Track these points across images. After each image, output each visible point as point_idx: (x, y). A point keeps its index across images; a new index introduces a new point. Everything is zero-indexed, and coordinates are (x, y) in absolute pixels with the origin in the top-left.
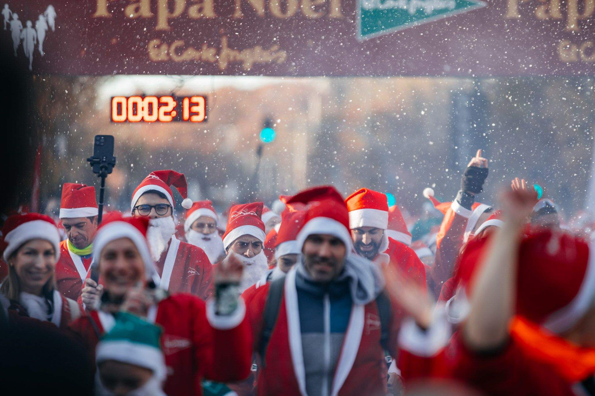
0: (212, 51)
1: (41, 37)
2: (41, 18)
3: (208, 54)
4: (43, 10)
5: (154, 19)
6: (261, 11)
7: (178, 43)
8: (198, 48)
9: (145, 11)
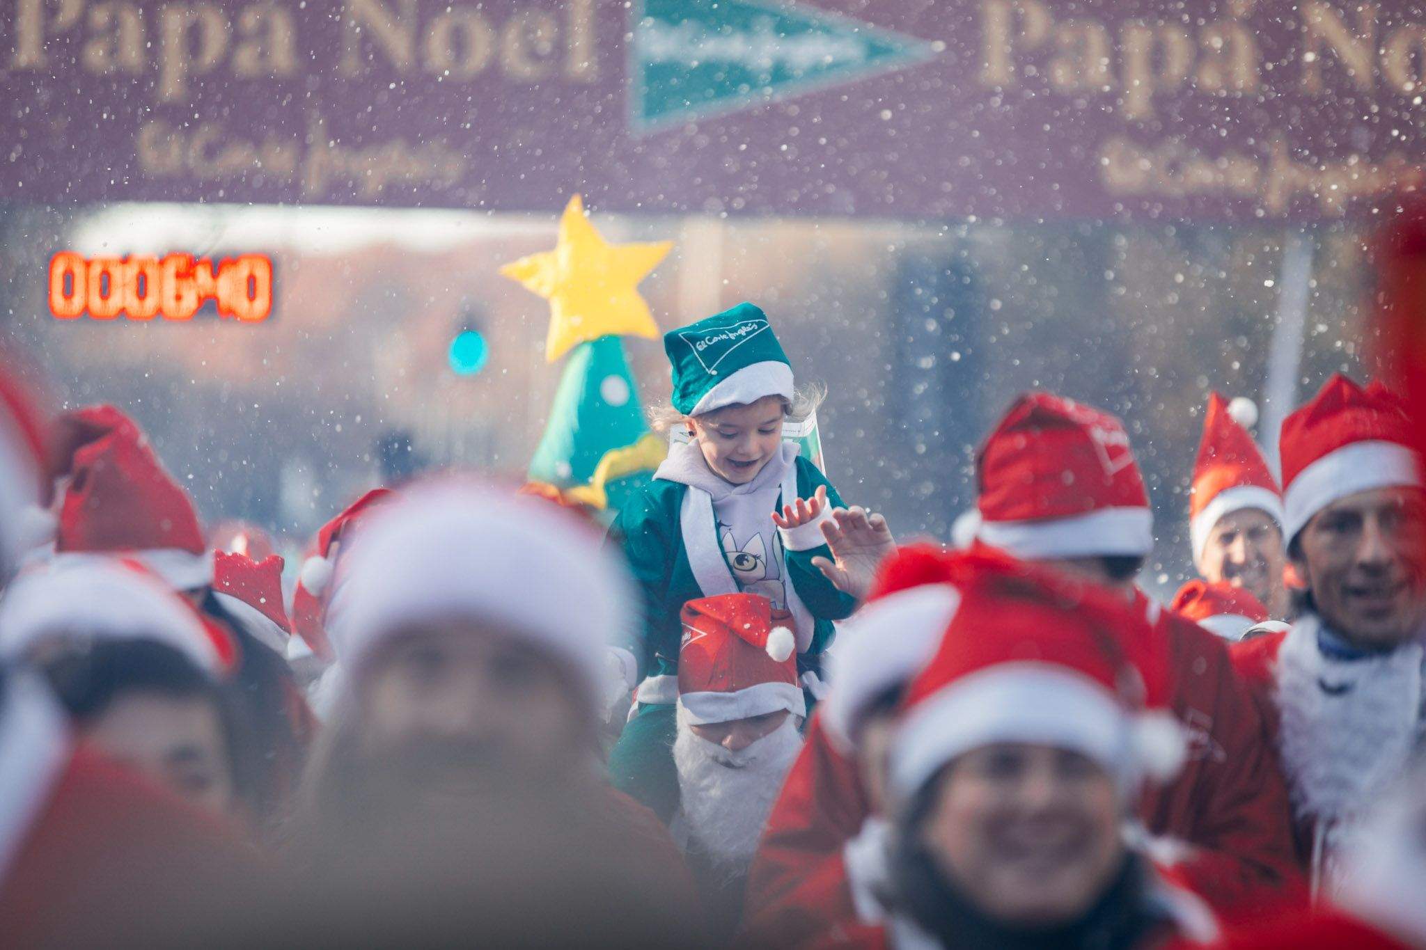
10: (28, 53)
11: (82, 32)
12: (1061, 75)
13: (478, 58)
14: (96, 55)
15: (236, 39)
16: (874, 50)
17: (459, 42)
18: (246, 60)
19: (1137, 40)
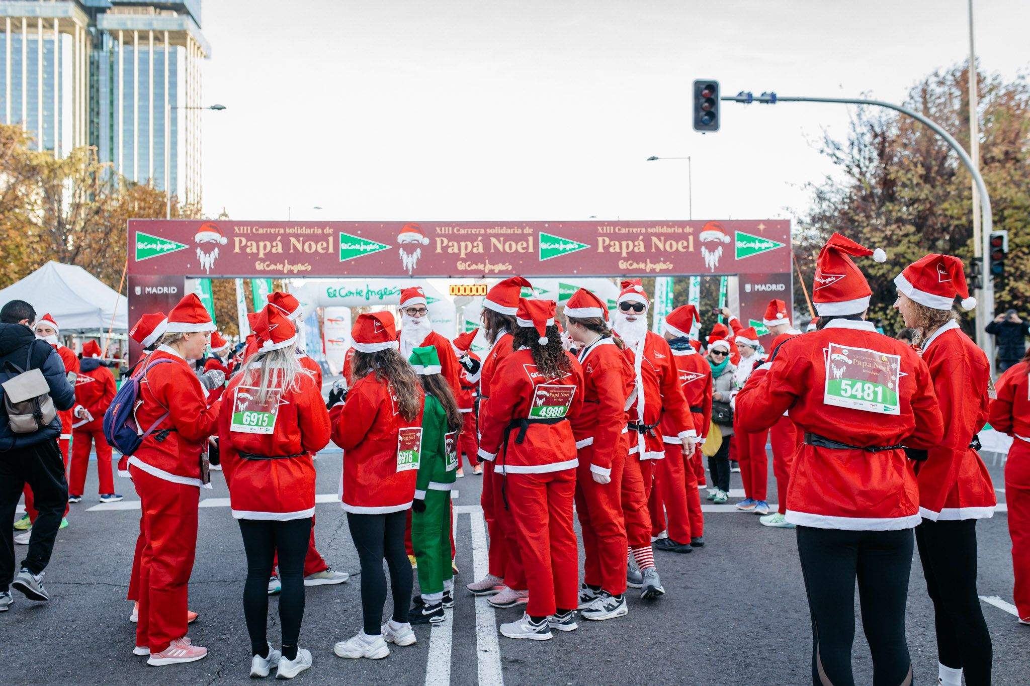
0: (483, 265)
1: (415, 261)
2: (415, 253)
3: (481, 267)
4: (415, 250)
5: (459, 254)
6: (502, 250)
7: (470, 263)
8: (477, 265)
9: (456, 251)
10: (439, 250)
11: (448, 246)
12: (611, 250)
13: (513, 249)
14: (450, 250)
15: (473, 247)
16: (580, 246)
17: (510, 247)
18: (475, 250)
19: (624, 243)
